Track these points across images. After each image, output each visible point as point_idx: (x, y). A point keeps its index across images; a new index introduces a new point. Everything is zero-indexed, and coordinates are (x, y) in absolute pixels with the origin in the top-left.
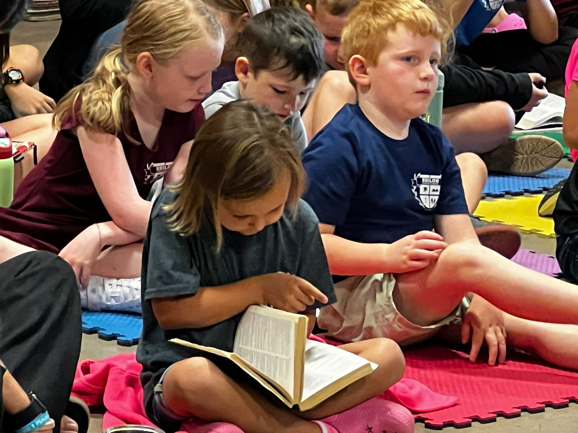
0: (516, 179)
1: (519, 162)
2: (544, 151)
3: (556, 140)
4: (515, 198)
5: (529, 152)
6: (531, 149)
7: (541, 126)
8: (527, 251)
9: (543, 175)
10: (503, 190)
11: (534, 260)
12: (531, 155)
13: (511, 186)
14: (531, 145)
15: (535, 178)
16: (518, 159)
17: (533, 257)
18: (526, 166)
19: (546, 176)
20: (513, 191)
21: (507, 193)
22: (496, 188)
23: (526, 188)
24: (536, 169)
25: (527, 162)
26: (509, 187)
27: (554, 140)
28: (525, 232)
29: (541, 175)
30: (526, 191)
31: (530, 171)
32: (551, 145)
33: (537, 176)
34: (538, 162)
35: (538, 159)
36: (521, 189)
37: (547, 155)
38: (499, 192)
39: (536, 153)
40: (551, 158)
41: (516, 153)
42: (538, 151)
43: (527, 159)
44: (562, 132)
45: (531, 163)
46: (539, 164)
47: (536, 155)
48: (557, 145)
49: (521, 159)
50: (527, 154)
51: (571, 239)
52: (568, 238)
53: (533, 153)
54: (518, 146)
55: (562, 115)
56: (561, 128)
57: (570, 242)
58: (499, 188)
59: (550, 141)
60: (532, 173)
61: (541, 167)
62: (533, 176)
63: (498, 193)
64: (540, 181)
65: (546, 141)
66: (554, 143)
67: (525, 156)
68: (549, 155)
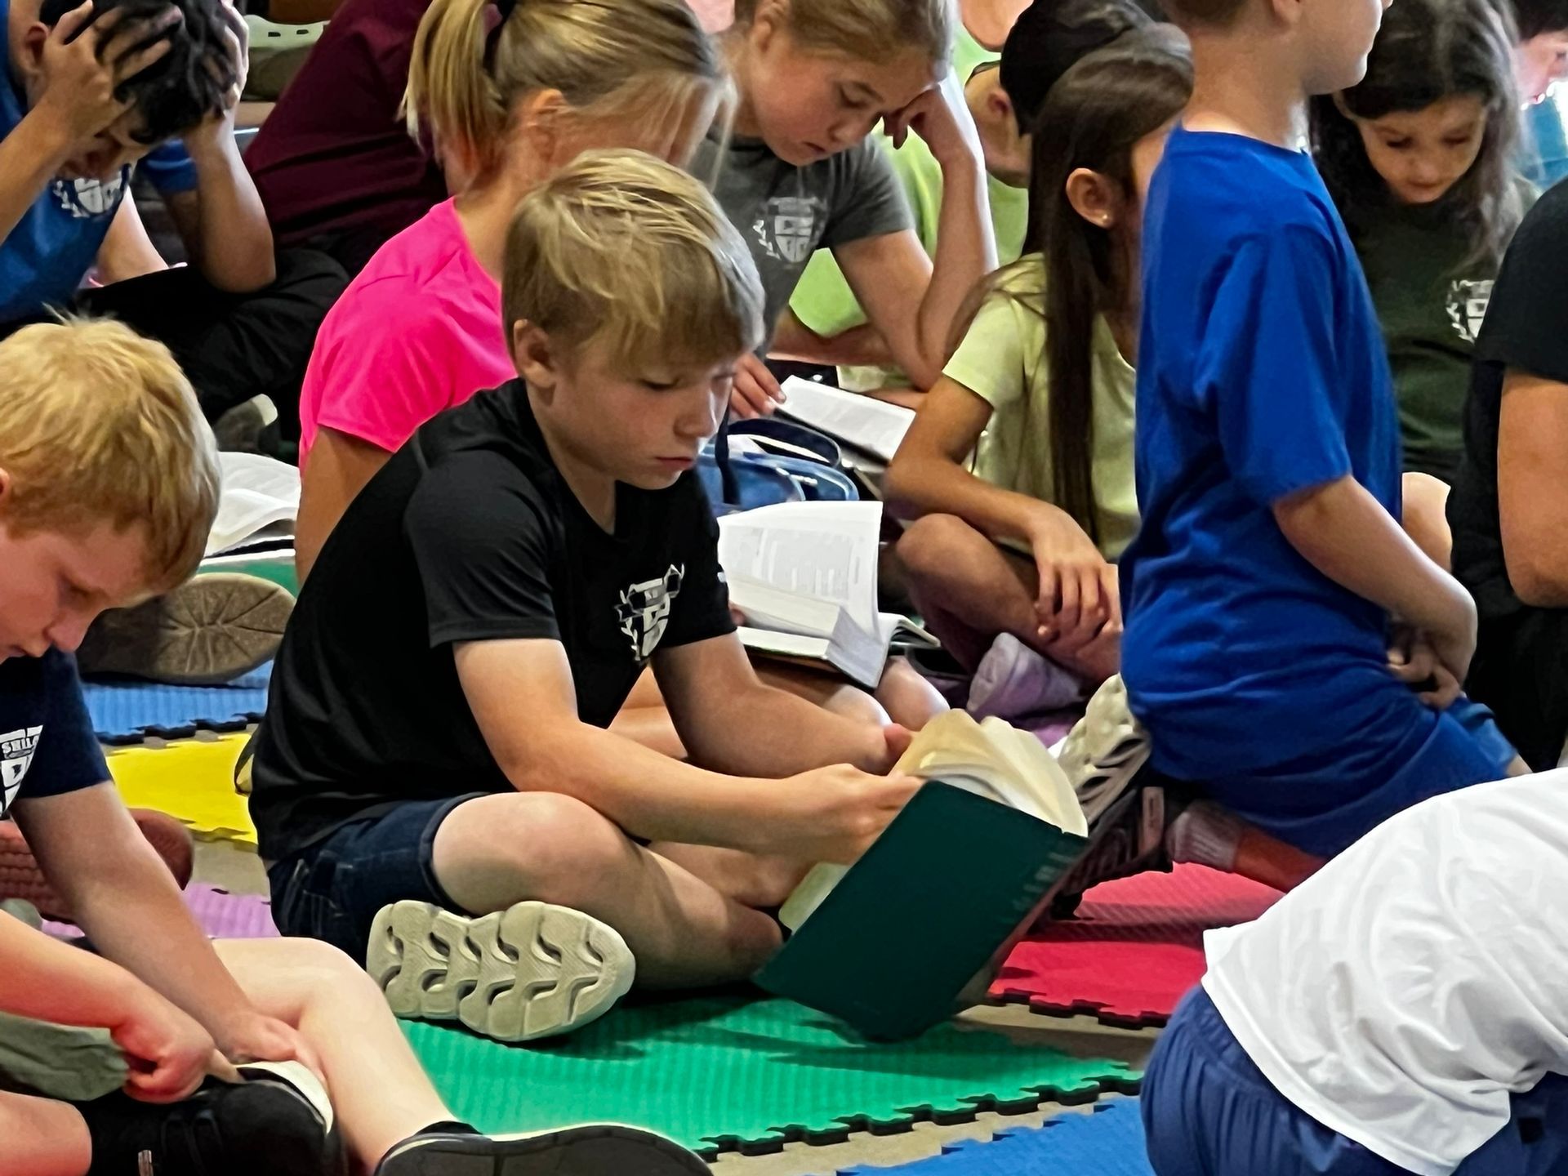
0: (173, 692)
1: (181, 646)
2: (247, 615)
3: (280, 584)
4: (171, 744)
5: (206, 619)
6: (211, 611)
7: (239, 546)
8: (207, 887)
9: (248, 680)
10: (139, 726)
11: (226, 912)
12: (214, 627)
13: (162, 712)
14: (211, 600)
15: (225, 691)
16: (176, 639)
17: (222, 906)
18: (200, 657)
19: (255, 684)
20: (168, 726)
21: (152, 732)
22: (121, 718)
23: (201, 717)
24: (227, 664)
25: (202, 647)
26: (155, 716)
27: (272, 584)
28: (199, 836)
29: (242, 680)
30: (203, 725)
31: (211, 670)
32: (266, 598)
33: (230, 683)
34: (231, 644)
35: (231, 638)
36: (188, 719)
37: (256, 626)
38: (130, 729)
39: (226, 622)
40: (268, 634)
41: (172, 623)
42: (230, 616)
43: (202, 638)
44: (293, 563)
45: (215, 651)
46: (235, 651)
47: (226, 627)
48: (282, 597)
49: (186, 639)
50: (201, 625)
51: (309, 862)
52: (301, 862)
53: (219, 622)
54: (177, 602)
55: (293, 516)
56: (291, 553)
57: (307, 871)
58: (128, 718)
59: (264, 589)
60: (218, 676)
61: (242, 660)
62: (219, 683)
63: (127, 733)
64: (239, 696)
65: (253, 588)
66: (273, 592)
67: (198, 630)
68: (262, 627)
